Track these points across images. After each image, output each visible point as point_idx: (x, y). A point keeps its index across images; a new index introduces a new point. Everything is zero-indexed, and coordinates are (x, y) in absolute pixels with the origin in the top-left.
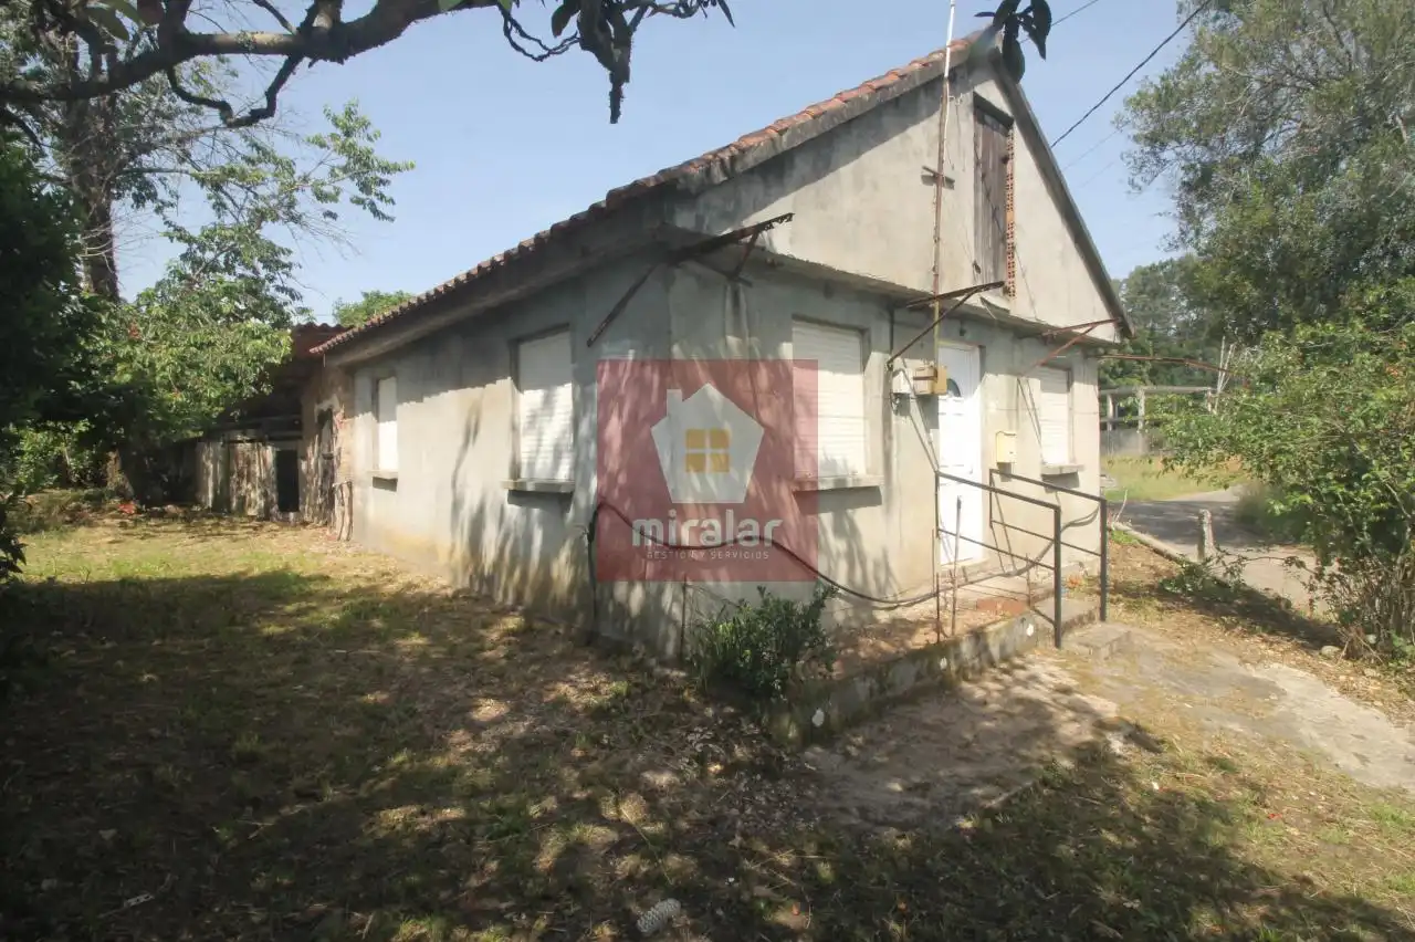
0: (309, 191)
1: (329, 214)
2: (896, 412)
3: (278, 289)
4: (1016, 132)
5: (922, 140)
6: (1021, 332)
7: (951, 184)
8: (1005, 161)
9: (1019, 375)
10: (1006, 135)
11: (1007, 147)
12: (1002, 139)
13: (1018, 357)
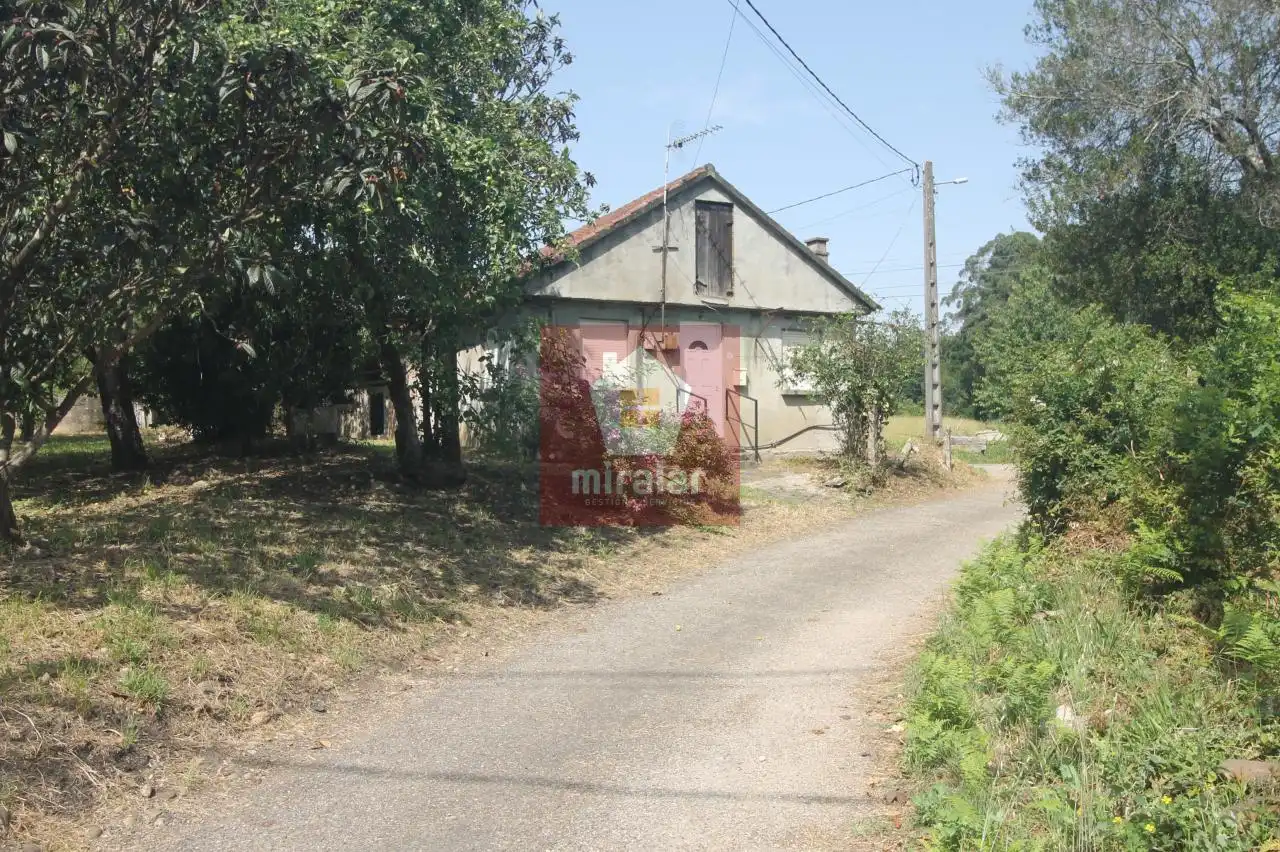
4: (736, 209)
5: (652, 234)
6: (756, 313)
7: (675, 249)
8: (731, 225)
9: (758, 336)
10: (731, 211)
11: (731, 218)
12: (727, 214)
13: (755, 326)
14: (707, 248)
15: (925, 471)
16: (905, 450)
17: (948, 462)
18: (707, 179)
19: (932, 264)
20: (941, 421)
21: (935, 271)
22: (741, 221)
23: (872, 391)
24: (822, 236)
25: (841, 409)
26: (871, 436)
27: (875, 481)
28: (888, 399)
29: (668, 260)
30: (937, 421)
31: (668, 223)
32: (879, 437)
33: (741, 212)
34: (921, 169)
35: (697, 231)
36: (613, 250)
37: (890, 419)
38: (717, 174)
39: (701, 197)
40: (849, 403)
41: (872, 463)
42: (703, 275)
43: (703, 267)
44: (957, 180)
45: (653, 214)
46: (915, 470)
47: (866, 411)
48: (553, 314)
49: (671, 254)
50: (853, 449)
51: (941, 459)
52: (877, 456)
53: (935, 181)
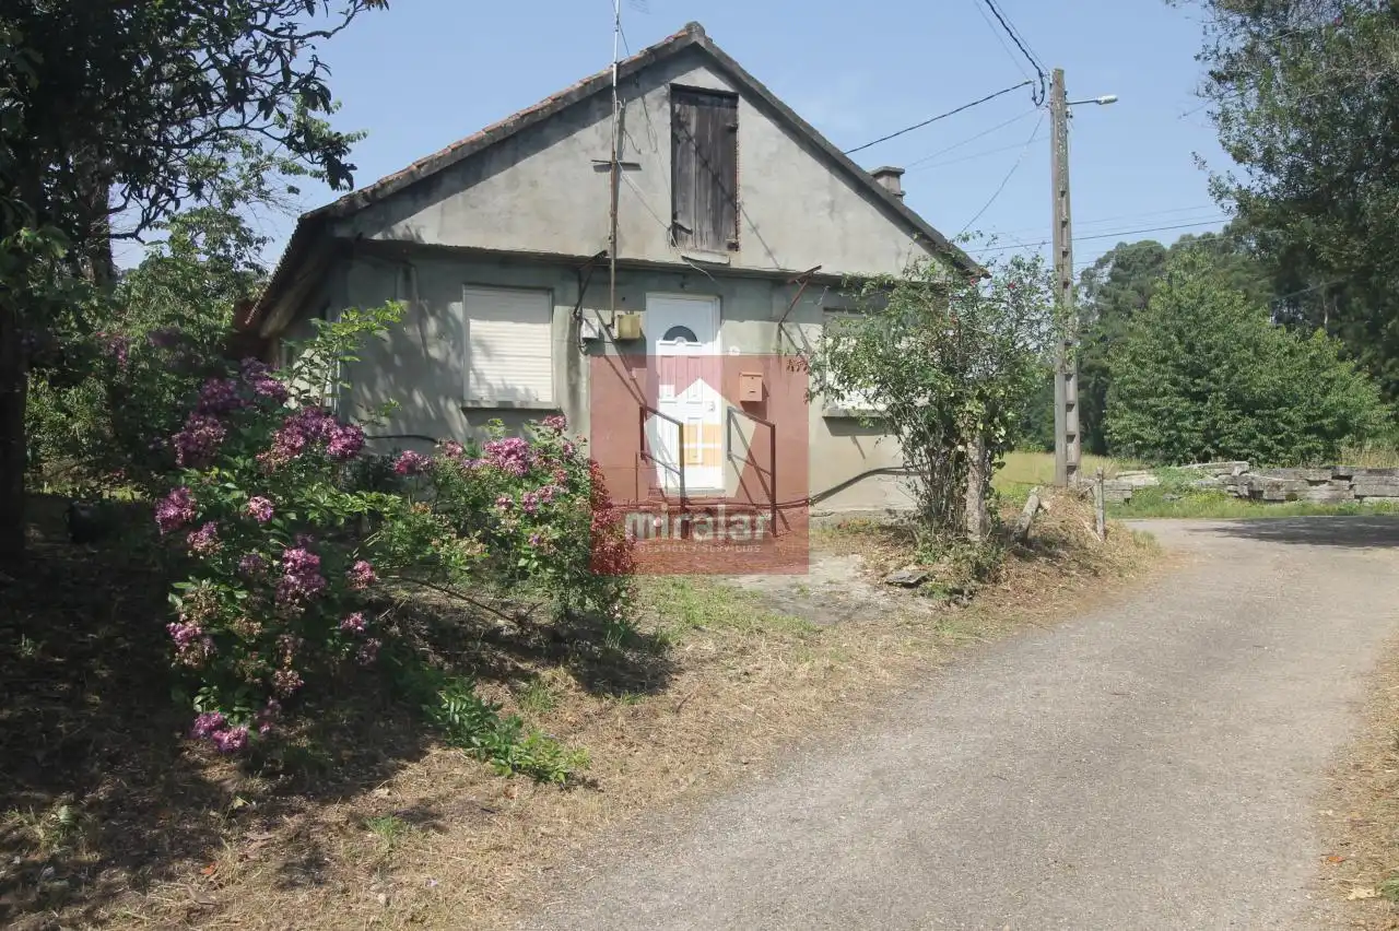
0: (275, 169)
1: (292, 190)
2: (586, 354)
3: (246, 264)
4: (743, 103)
5: (593, 139)
6: (778, 281)
7: (635, 166)
8: (734, 130)
9: (782, 321)
10: (735, 107)
11: (735, 118)
12: (728, 111)
13: (778, 303)
14: (693, 167)
15: (1065, 544)
16: (1029, 509)
17: (1100, 528)
18: (690, 50)
19: (1065, 223)
20: (1079, 460)
21: (1069, 234)
22: (751, 124)
23: (974, 407)
24: (894, 165)
25: (919, 438)
26: (973, 488)
27: (980, 572)
28: (1004, 421)
29: (622, 186)
30: (1073, 459)
31: (621, 122)
32: (986, 490)
33: (754, 110)
34: (1049, 80)
35: (675, 139)
36: (519, 165)
37: (1007, 457)
38: (708, 41)
39: (680, 80)
40: (932, 428)
41: (974, 538)
42: (685, 212)
43: (685, 200)
44: (1103, 99)
45: (595, 104)
46: (1049, 543)
47: (963, 443)
48: (413, 273)
49: (626, 175)
50: (940, 512)
51: (1087, 523)
52: (983, 524)
53: (1069, 98)
